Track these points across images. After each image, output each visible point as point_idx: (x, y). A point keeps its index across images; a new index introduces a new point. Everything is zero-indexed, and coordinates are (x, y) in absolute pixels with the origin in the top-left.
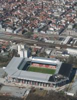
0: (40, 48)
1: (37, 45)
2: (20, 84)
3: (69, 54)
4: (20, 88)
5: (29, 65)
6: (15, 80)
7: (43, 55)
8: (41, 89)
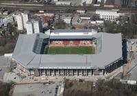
0: (51, 15)
1: (45, 11)
2: (43, 78)
3: (102, 20)
4: (45, 84)
5: (47, 44)
6: (32, 73)
7: (61, 26)
8: (81, 81)
